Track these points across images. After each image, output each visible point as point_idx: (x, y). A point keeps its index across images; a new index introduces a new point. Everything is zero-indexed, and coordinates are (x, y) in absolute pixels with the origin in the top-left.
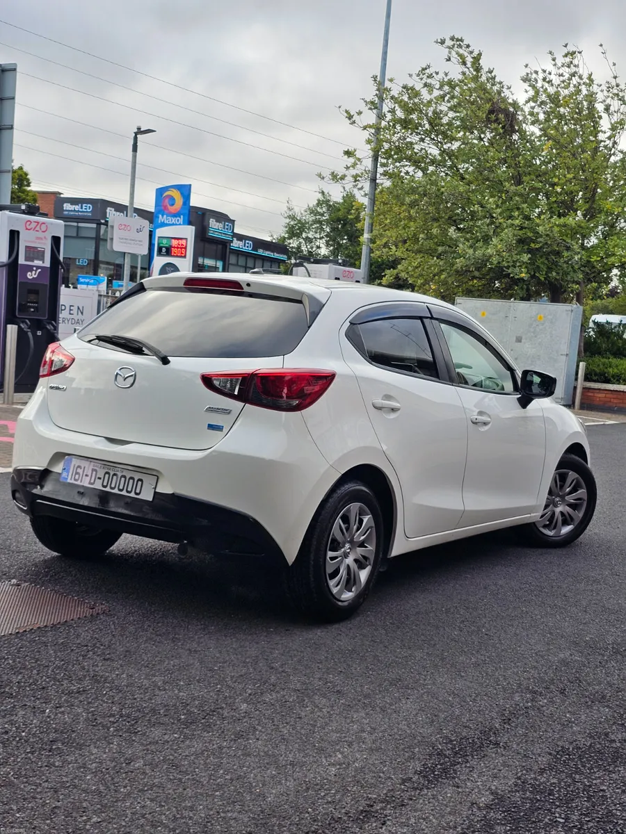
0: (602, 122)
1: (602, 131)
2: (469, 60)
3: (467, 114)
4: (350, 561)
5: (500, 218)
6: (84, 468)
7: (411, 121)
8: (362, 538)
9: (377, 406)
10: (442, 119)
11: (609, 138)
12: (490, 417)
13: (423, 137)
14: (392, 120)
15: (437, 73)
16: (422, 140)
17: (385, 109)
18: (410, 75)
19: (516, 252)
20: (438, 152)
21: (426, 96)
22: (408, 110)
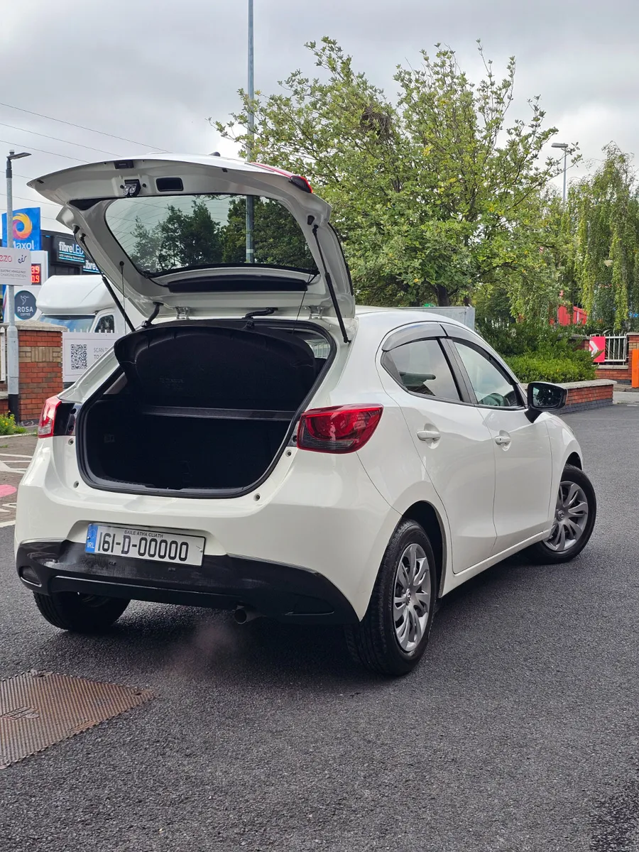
0: (477, 122)
1: (479, 131)
2: (339, 65)
3: (340, 123)
4: (410, 607)
5: (387, 224)
6: (114, 535)
7: (282, 132)
8: (420, 582)
9: (422, 437)
10: (314, 127)
11: (485, 138)
12: (508, 435)
13: (297, 147)
14: (264, 132)
15: (307, 81)
16: (297, 150)
17: (256, 122)
18: (280, 83)
19: (406, 259)
20: (315, 161)
21: (295, 105)
22: (279, 123)
